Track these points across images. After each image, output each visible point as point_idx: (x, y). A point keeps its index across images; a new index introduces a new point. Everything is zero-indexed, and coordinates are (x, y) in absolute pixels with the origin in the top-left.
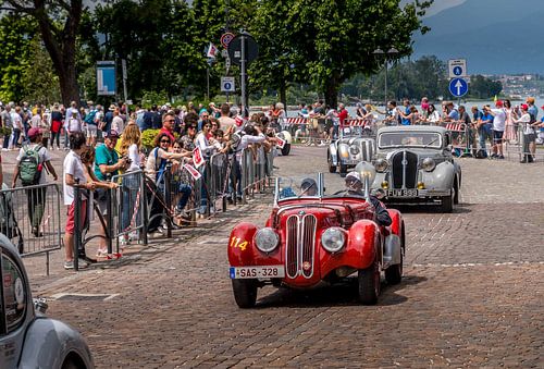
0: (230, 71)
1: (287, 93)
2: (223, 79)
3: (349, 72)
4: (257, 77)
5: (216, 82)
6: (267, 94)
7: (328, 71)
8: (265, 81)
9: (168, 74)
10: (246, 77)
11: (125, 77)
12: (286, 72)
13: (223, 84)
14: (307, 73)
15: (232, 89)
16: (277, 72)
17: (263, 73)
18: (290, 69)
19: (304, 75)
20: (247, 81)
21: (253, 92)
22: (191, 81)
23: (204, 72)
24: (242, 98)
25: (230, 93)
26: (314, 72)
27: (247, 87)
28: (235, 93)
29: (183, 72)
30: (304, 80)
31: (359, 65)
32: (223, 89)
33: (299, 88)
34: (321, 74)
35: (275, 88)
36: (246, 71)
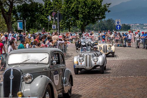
0: (55, 23)
1: (71, 29)
2: (53, 25)
3: (88, 23)
4: (62, 25)
5: (51, 26)
6: (65, 29)
7: (82, 23)
8: (64, 26)
9: (37, 24)
10: (59, 25)
11: (25, 25)
12: (70, 23)
13: (53, 27)
14: (76, 23)
15: (55, 28)
16: (68, 23)
17: (64, 23)
18: (71, 22)
19: (75, 24)
20: (59, 26)
21: (61, 29)
22: (44, 26)
23: (47, 23)
24: (58, 30)
26: (78, 23)
27: (59, 28)
28: (56, 29)
29: (41, 23)
30: (75, 25)
31: (91, 21)
32: (53, 28)
33: (74, 28)
34: (80, 24)
35: (67, 28)
36: (59, 23)
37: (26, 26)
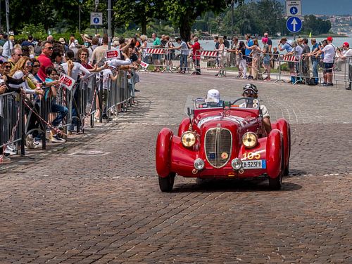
0: (99, 8)
1: (148, 27)
2: (92, 14)
3: (201, 9)
4: (122, 13)
5: (86, 17)
6: (130, 28)
7: (183, 10)
8: (128, 17)
9: (45, 9)
10: (112, 12)
11: (8, 11)
12: (147, 9)
13: (92, 19)
14: (165, 10)
15: (100, 23)
16: (139, 9)
17: (127, 9)
18: (150, 6)
19: (162, 12)
20: (113, 16)
21: (119, 26)
22: (65, 16)
23: (76, 8)
24: (109, 31)
25: (99, 27)
26: (171, 9)
27: (113, 22)
28: (102, 27)
29: (58, 8)
30: (162, 17)
31: (210, 4)
32: (92, 23)
33: (158, 24)
34: (177, 11)
35: (137, 23)
36: (112, 8)
37: (10, 17)
